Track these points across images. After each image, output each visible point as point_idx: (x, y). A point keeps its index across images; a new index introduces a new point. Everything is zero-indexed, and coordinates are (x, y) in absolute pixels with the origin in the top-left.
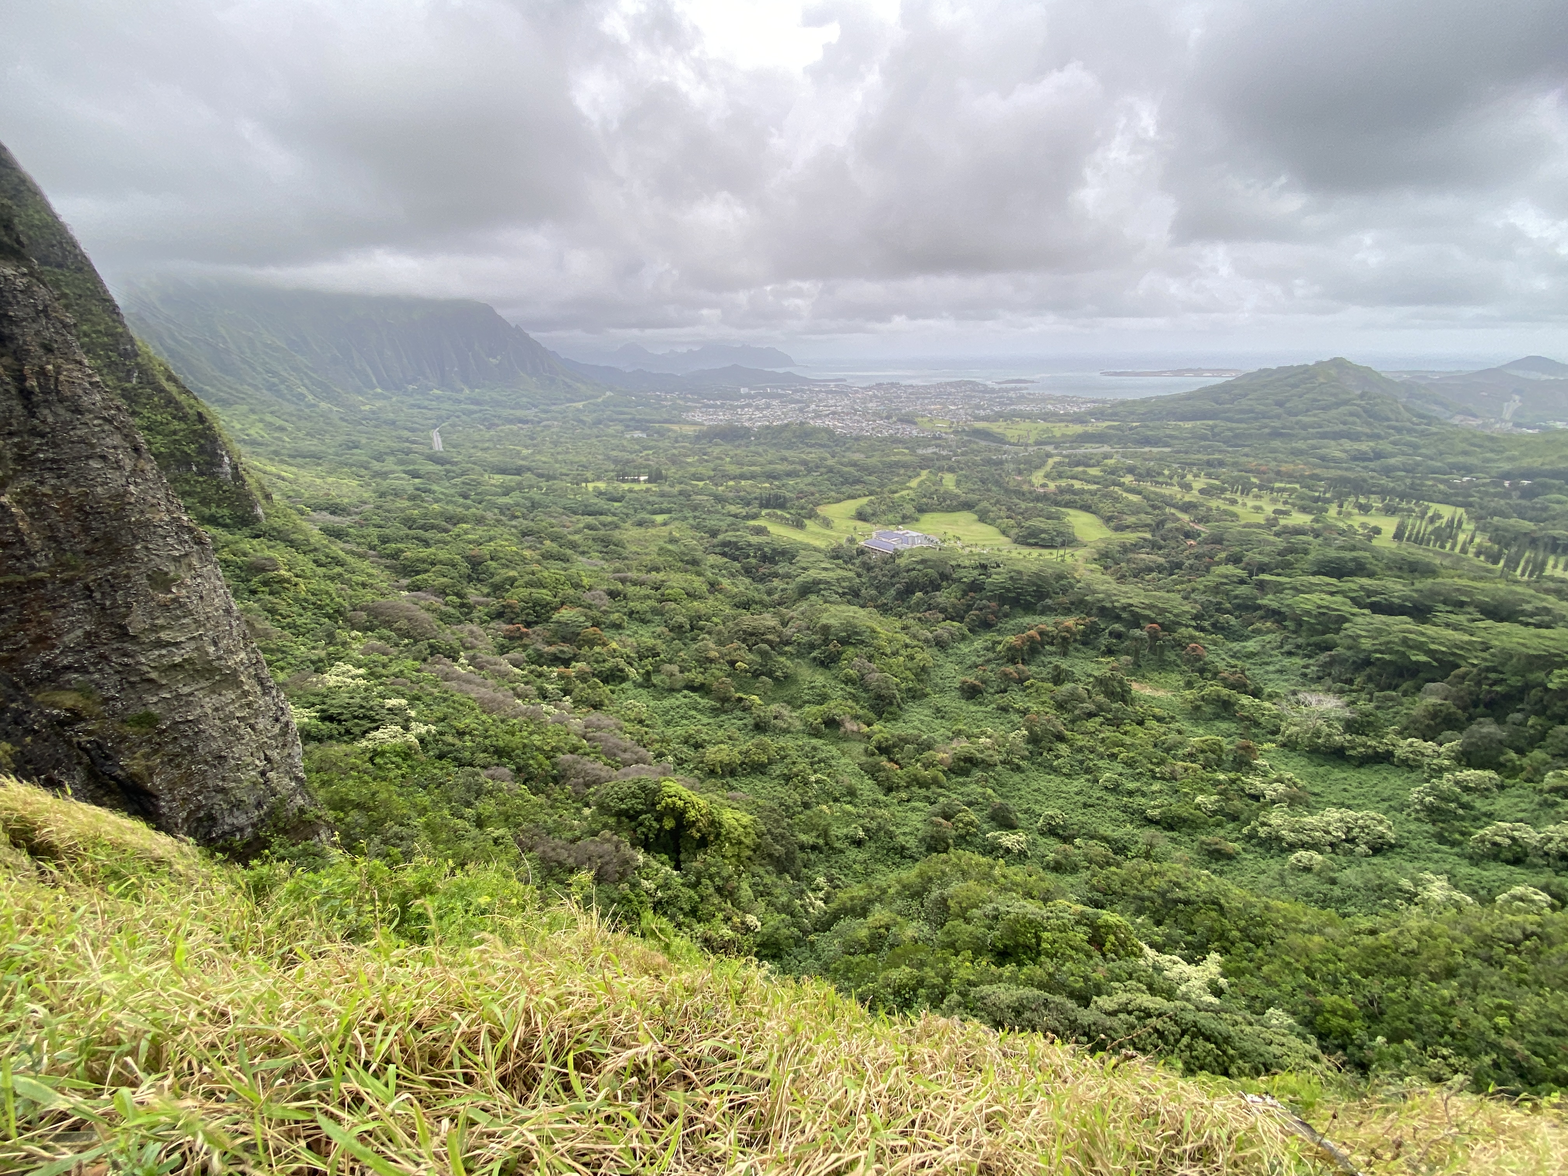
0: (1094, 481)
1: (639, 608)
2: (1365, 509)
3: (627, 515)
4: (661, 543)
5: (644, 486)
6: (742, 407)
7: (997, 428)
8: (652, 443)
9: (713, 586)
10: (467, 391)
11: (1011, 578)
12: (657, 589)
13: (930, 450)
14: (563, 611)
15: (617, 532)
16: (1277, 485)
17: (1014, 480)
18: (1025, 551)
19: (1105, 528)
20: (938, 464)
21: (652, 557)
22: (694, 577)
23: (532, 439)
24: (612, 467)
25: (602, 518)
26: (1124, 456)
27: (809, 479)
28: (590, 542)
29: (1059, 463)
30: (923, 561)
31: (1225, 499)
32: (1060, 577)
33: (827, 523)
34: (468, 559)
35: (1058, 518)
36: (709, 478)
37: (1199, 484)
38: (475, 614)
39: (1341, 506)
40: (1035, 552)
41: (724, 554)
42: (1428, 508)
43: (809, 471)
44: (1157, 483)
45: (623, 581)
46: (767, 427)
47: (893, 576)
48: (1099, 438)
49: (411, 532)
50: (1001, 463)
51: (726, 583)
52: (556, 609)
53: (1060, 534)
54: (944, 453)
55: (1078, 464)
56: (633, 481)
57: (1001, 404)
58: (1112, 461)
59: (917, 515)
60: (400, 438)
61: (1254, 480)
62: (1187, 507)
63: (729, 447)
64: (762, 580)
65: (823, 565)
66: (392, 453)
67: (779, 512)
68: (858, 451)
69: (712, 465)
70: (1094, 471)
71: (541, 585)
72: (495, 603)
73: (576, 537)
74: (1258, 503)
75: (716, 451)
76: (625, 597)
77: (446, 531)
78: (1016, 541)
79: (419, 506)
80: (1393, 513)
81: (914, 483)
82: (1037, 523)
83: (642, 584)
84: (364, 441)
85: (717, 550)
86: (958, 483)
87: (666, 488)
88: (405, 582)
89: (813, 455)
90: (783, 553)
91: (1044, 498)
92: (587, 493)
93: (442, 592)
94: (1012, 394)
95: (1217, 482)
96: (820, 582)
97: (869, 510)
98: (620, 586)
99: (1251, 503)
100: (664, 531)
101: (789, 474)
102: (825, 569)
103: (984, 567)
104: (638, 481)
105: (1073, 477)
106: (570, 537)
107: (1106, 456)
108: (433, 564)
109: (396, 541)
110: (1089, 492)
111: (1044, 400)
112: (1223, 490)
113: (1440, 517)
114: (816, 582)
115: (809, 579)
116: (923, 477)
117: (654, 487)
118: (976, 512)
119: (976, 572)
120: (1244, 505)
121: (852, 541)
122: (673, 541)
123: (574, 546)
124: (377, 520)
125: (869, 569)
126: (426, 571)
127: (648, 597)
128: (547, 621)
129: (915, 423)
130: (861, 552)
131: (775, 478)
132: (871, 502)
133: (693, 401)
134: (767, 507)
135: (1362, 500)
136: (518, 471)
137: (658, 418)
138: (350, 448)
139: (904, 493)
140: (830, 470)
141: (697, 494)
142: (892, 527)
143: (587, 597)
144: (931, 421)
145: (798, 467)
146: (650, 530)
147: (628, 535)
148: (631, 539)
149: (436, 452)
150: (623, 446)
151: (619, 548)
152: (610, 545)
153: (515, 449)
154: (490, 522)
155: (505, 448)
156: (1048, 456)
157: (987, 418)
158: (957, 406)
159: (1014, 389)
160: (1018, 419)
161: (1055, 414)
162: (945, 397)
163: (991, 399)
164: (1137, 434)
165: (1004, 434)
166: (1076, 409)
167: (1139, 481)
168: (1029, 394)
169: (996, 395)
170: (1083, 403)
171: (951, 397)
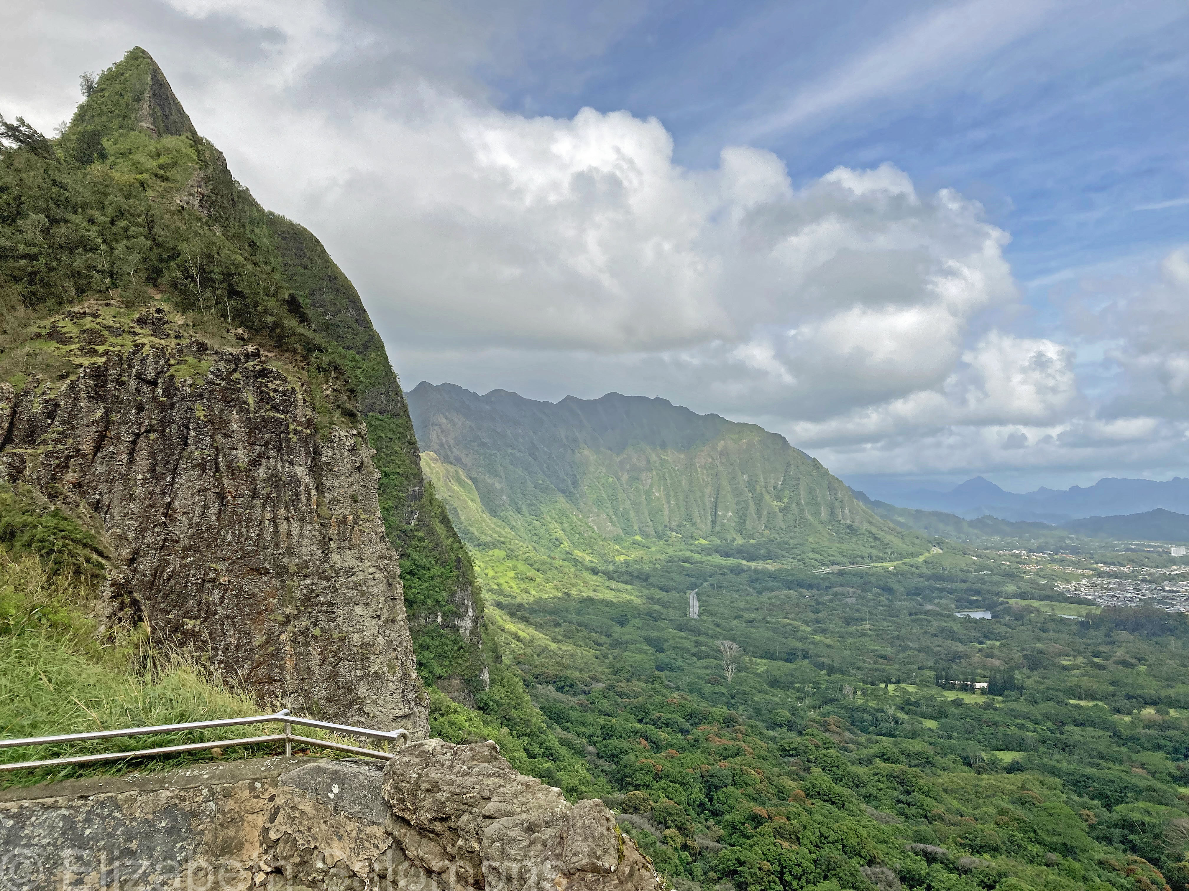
4: (1005, 803)
5: (981, 699)
8: (1003, 629)
15: (928, 770)
21: (986, 826)
23: (816, 611)
24: (931, 662)
25: (906, 743)
28: (882, 781)
34: (703, 778)
36: (1105, 697)
45: (931, 859)
49: (641, 728)
56: (964, 688)
60: (651, 600)
63: (1146, 645)
73: (862, 771)
79: (657, 693)
87: (1022, 707)
88: (619, 796)
93: (662, 821)
98: (923, 867)
100: (1011, 782)
104: (973, 690)
106: (852, 768)
109: (621, 736)
117: (998, 703)
122: (1027, 802)
123: (855, 783)
124: (605, 704)
126: (648, 786)
133: (1077, 565)
136: (790, 657)
141: (1078, 723)
146: (984, 776)
147: (947, 779)
148: (950, 786)
149: (691, 620)
150: (953, 632)
151: (929, 799)
152: (913, 791)
153: (790, 624)
154: (741, 728)
155: (778, 622)
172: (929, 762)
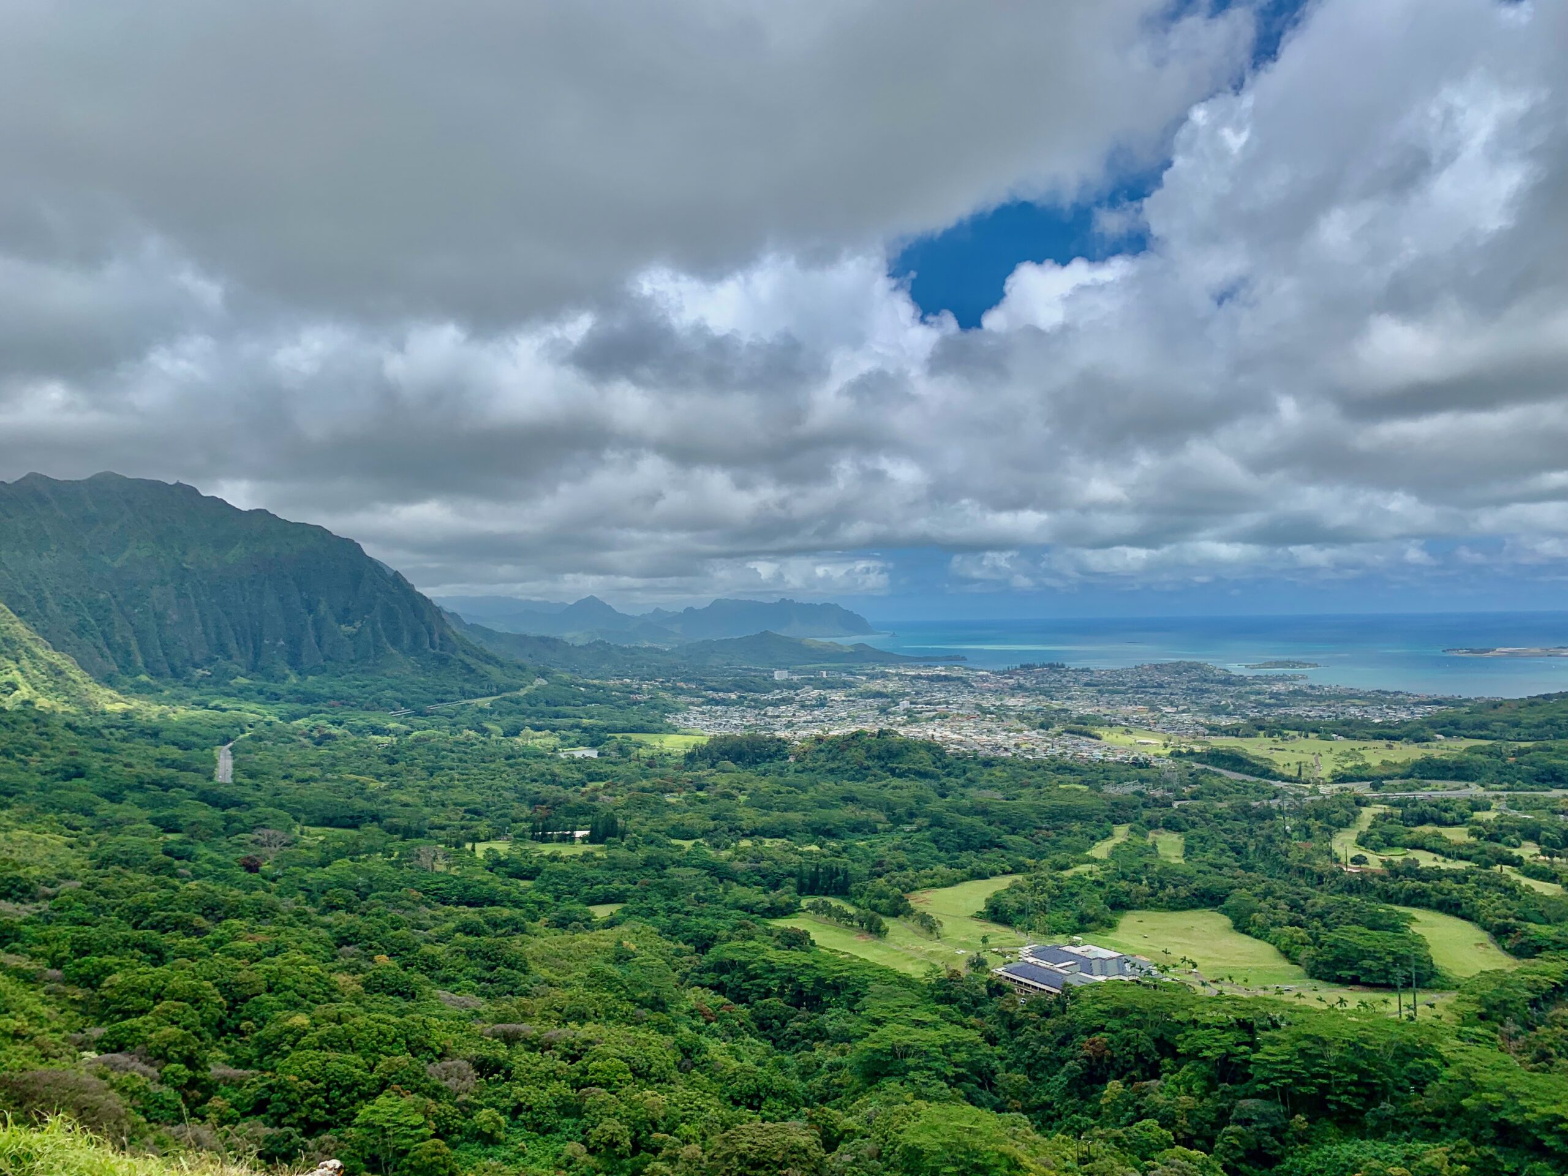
0: (1458, 853)
1: (533, 1099)
3: (540, 904)
4: (599, 964)
5: (580, 849)
6: (775, 704)
7: (1256, 747)
8: (608, 769)
9: (689, 1056)
10: (293, 679)
11: (1302, 1052)
12: (574, 1059)
13: (1129, 788)
14: (381, 1099)
15: (518, 939)
17: (1297, 850)
18: (1332, 994)
19: (1494, 950)
20: (1146, 814)
21: (577, 994)
22: (655, 1037)
23: (392, 761)
24: (527, 812)
25: (492, 911)
26: (1513, 805)
27: (897, 839)
28: (461, 959)
29: (1385, 817)
30: (1120, 1013)
32: (1404, 1053)
33: (929, 926)
34: (225, 988)
35: (1395, 928)
36: (705, 833)
38: (216, 1102)
40: (1353, 998)
41: (719, 988)
43: (897, 821)
45: (510, 1039)
46: (819, 740)
47: (1062, 1043)
48: (1459, 771)
49: (137, 934)
50: (1267, 815)
51: (715, 1049)
52: (369, 1097)
53: (1400, 960)
54: (1158, 793)
55: (1422, 820)
56: (563, 839)
57: (1259, 704)
58: (1491, 815)
59: (1109, 915)
60: (161, 761)
63: (747, 774)
64: (790, 1044)
65: (917, 1015)
66: (140, 786)
67: (834, 902)
68: (990, 786)
69: (710, 809)
70: (1457, 835)
71: (347, 1044)
72: (255, 1081)
73: (440, 950)
75: (723, 781)
76: (508, 1076)
77: (199, 932)
78: (1312, 974)
79: (165, 886)
81: (1101, 850)
82: (1355, 936)
83: (546, 1046)
84: (96, 765)
85: (707, 978)
86: (1189, 850)
87: (621, 853)
88: (97, 1032)
89: (904, 790)
90: (836, 988)
91: (1359, 886)
92: (471, 863)
93: (162, 1057)
94: (1281, 687)
96: (906, 1051)
97: (1011, 902)
98: (503, 1052)
100: (606, 939)
101: (856, 828)
102: (919, 1024)
103: (1245, 1026)
104: (572, 839)
105: (1416, 846)
106: (427, 949)
107: (1476, 807)
108: (158, 997)
109: (103, 950)
110: (1453, 875)
111: (1339, 697)
114: (898, 1053)
115: (884, 1045)
116: (1118, 840)
117: (599, 851)
118: (1226, 912)
119: (1229, 1037)
121: (978, 964)
122: (622, 958)
123: (431, 966)
124: (80, 911)
125: (1013, 1026)
126: (143, 1012)
127: (552, 1076)
128: (348, 1121)
129: (1098, 736)
130: (997, 989)
131: (830, 834)
132: (1016, 888)
133: (689, 693)
134: (811, 892)
136: (354, 821)
137: (620, 723)
138: (68, 777)
139: (1083, 869)
140: (937, 821)
141: (678, 864)
142: (1059, 939)
143: (434, 1071)
144: (1127, 733)
145: (874, 815)
146: (579, 936)
147: (537, 946)
148: (541, 954)
149: (219, 785)
150: (553, 775)
151: (515, 972)
152: (498, 965)
153: (357, 781)
154: (284, 918)
155: (341, 779)
156: (1361, 802)
157: (1234, 732)
158: (1177, 707)
159: (1282, 679)
160: (1296, 733)
161: (1364, 724)
162: (1153, 690)
163: (1239, 696)
164: (1532, 764)
165: (1271, 761)
166: (1404, 715)
167: (1551, 855)
168: (1312, 687)
169: (1248, 689)
170: (1416, 704)
171: (1163, 691)
172: (517, 930)
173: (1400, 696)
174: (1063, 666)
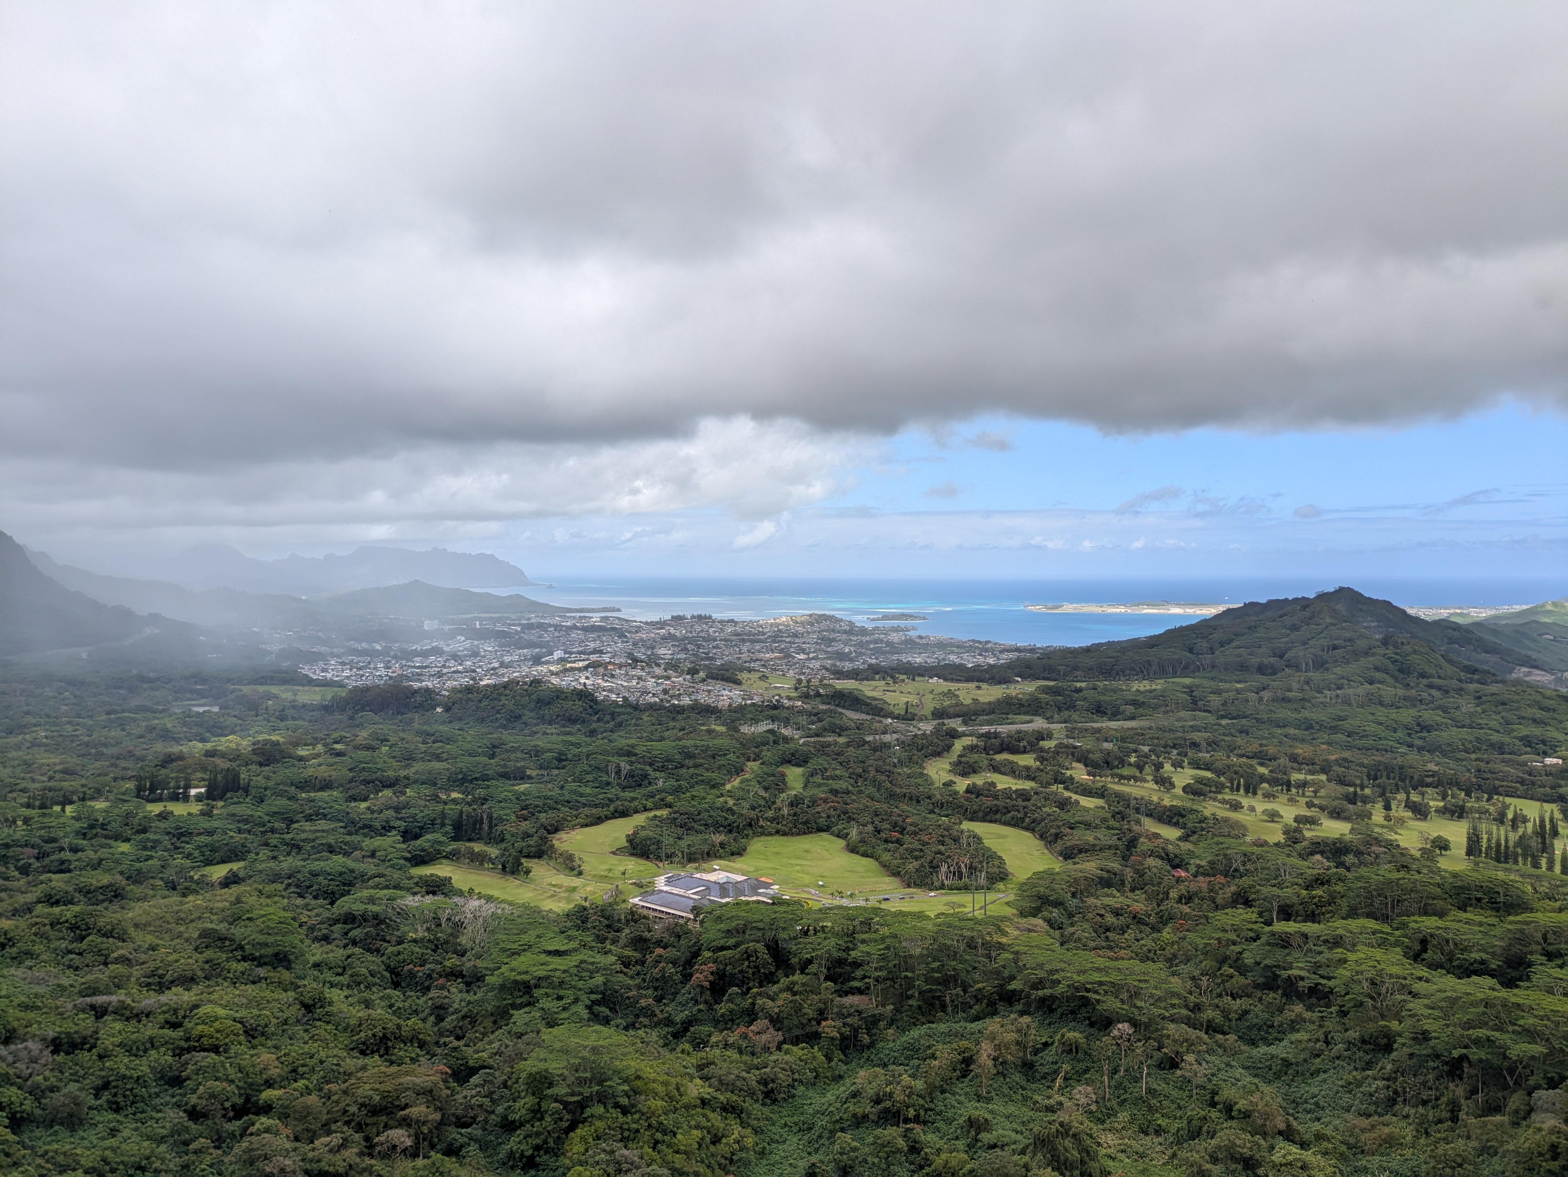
0: (1028, 774)
2: (1420, 812)
4: (212, 924)
5: (195, 808)
6: (422, 655)
7: (871, 689)
8: (231, 722)
9: (312, 1011)
12: (176, 1026)
13: (763, 727)
15: (116, 906)
16: (1296, 777)
19: (1046, 854)
20: (775, 750)
21: (183, 956)
25: (84, 877)
26: (1069, 734)
29: (972, 748)
31: (1224, 802)
33: (571, 865)
36: (340, 785)
37: (1183, 777)
39: (1387, 807)
42: (1507, 807)
44: (1122, 777)
45: (100, 1012)
46: (468, 690)
48: (1031, 707)
50: (880, 747)
54: (786, 731)
55: (1000, 749)
57: (877, 652)
58: (1052, 744)
59: (739, 843)
61: (1262, 770)
62: (1172, 817)
63: (389, 727)
65: (552, 946)
67: (478, 848)
68: (637, 730)
69: (350, 761)
70: (1027, 761)
73: (15, 925)
74: (1269, 806)
75: (363, 734)
78: (907, 882)
80: (1460, 817)
83: (144, 1015)
86: (808, 782)
87: (244, 811)
89: (554, 737)
91: (949, 805)
94: (895, 637)
95: (1208, 774)
96: (539, 981)
97: (650, 836)
98: (88, 1026)
99: (1261, 806)
100: (223, 899)
101: (504, 775)
102: (555, 954)
104: (186, 798)
105: (994, 771)
107: (1041, 736)
110: (1021, 792)
111: (941, 645)
112: (1220, 788)
113: (1525, 820)
115: (517, 977)
116: (750, 774)
117: (217, 809)
118: (840, 835)
120: (1252, 809)
121: (617, 897)
125: (645, 949)
127: (152, 1044)
129: (738, 683)
130: (633, 917)
131: (476, 782)
132: (655, 821)
134: (455, 839)
135: (1415, 797)
137: (246, 675)
141: (309, 818)
142: (692, 867)
144: (764, 678)
146: (191, 898)
147: (140, 911)
148: (144, 919)
150: (166, 730)
151: (111, 940)
152: (89, 935)
156: (954, 735)
157: (855, 675)
158: (808, 654)
159: (897, 630)
160: (905, 677)
161: (960, 668)
162: (788, 640)
163: (860, 644)
164: (1084, 699)
165: (885, 702)
166: (991, 661)
167: (1094, 776)
168: (920, 637)
169: (868, 638)
170: (1002, 652)
171: (797, 640)
172: (116, 896)
173: (989, 646)
174: (710, 617)
